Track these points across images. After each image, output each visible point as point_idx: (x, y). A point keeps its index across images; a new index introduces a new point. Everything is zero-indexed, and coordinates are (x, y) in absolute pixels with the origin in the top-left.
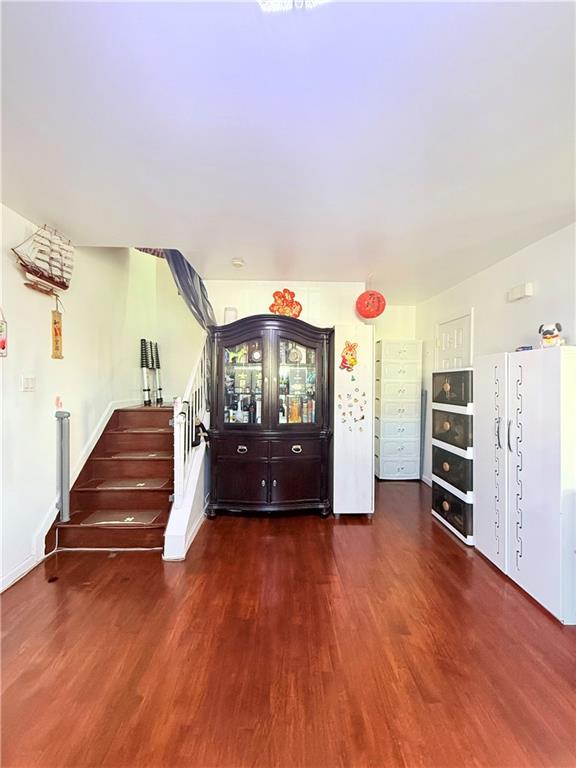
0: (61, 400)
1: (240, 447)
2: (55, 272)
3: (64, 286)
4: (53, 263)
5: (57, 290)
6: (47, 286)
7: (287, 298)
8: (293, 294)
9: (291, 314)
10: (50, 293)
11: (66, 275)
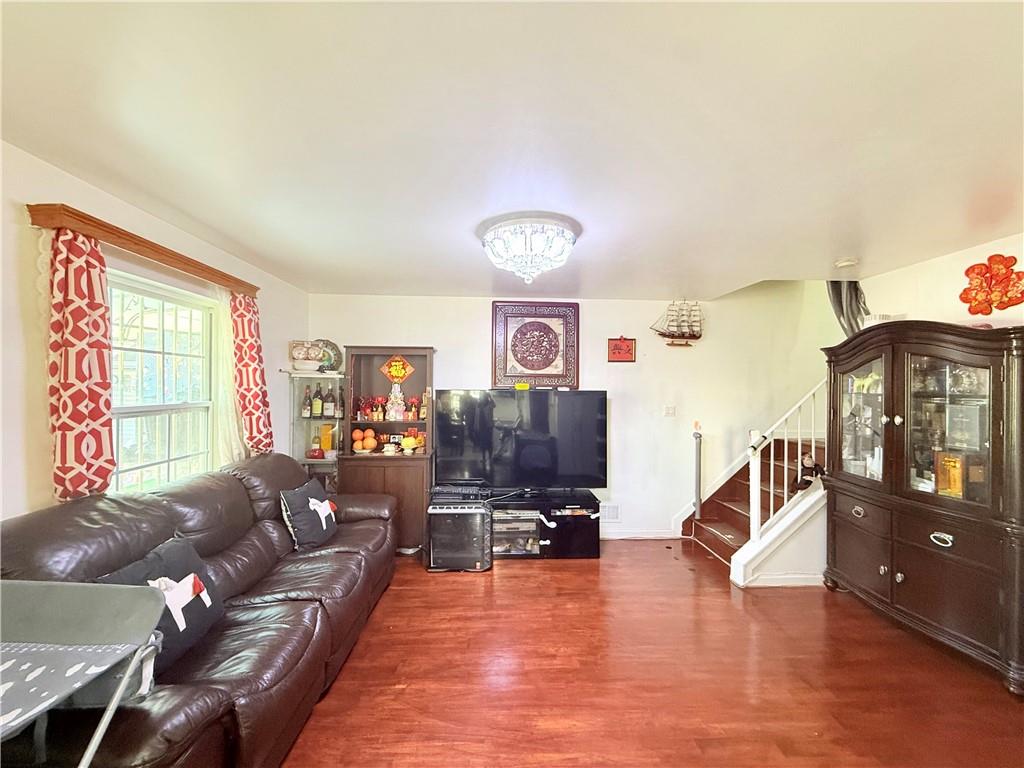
0: (700, 424)
1: (856, 507)
2: (686, 330)
3: (695, 337)
4: (684, 324)
5: (690, 342)
6: (683, 341)
7: (994, 272)
8: (1013, 260)
9: (1006, 299)
10: (687, 345)
11: (695, 329)
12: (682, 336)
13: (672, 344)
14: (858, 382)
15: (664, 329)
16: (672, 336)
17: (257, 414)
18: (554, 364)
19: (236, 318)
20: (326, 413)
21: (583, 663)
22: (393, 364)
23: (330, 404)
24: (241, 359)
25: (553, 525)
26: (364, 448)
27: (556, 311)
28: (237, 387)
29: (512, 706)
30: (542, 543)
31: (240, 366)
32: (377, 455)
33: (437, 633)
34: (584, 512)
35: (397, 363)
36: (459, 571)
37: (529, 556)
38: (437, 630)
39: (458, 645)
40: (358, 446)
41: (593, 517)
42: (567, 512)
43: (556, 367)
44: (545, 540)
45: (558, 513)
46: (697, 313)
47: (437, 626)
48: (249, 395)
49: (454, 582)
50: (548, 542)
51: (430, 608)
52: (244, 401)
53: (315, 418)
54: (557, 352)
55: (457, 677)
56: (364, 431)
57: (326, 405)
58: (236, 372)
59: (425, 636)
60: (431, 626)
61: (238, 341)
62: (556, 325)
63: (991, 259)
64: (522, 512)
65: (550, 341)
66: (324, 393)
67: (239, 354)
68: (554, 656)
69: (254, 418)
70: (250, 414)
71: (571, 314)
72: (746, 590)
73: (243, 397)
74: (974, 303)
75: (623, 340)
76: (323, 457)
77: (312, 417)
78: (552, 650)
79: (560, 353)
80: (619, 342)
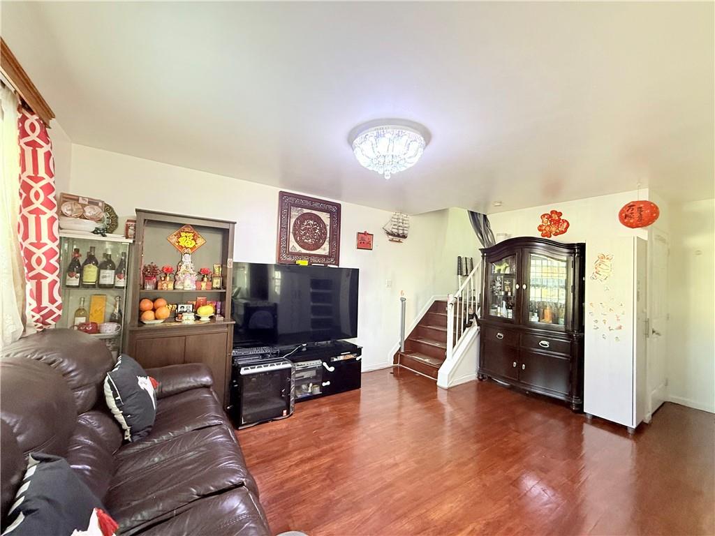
0: (404, 292)
1: (499, 334)
2: (401, 232)
3: (404, 237)
4: (400, 228)
5: (402, 240)
6: (397, 239)
7: (554, 218)
8: (560, 214)
9: (558, 231)
10: (399, 241)
11: (405, 232)
12: (398, 236)
13: (392, 240)
14: (497, 268)
15: (389, 229)
16: (392, 234)
17: (51, 277)
18: (323, 247)
19: (24, 146)
20: (102, 281)
21: (418, 462)
22: (183, 234)
23: (108, 271)
24: (27, 202)
25: (332, 369)
26: (156, 319)
27: (326, 207)
28: (20, 240)
29: (405, 513)
30: (324, 384)
31: (25, 211)
32: (174, 324)
33: (296, 480)
34: (352, 356)
35: (187, 234)
36: (267, 422)
37: (313, 397)
38: (293, 478)
39: (323, 484)
40: (149, 317)
41: (358, 359)
42: (341, 358)
43: (324, 250)
44: (326, 382)
45: (335, 360)
46: (407, 222)
47: (290, 474)
48: (39, 253)
49: (270, 432)
50: (328, 383)
51: (270, 461)
52: (29, 260)
53: (87, 287)
54: (326, 238)
55: (347, 510)
56: (154, 301)
57: (104, 272)
58: (19, 219)
59: (287, 486)
60: (285, 476)
61: (24, 177)
62: (325, 217)
63: (552, 212)
64: (309, 362)
65: (320, 230)
66: (100, 259)
67: (24, 195)
68: (396, 465)
69: (45, 284)
70: (39, 277)
71: (335, 212)
72: (448, 390)
73: (29, 254)
74: (544, 232)
75: (365, 234)
76: (99, 332)
77: (82, 285)
78: (391, 461)
79: (328, 239)
80: (363, 235)
